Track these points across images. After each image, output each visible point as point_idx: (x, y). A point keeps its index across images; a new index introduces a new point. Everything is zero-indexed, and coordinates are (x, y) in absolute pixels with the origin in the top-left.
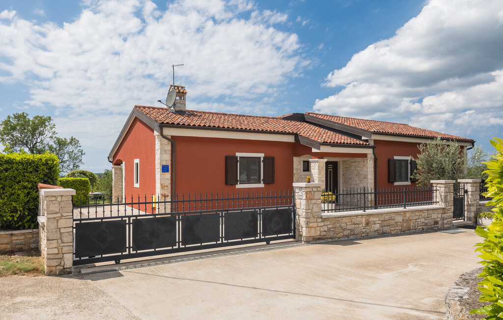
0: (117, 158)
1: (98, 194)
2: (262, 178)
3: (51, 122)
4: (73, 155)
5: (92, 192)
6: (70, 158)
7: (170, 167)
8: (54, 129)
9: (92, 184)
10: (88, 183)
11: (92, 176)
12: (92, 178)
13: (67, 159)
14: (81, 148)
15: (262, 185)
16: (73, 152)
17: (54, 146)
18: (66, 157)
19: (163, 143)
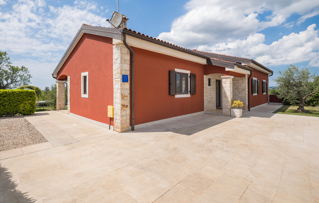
0: (62, 74)
1: (43, 103)
2: (189, 90)
3: (7, 55)
4: (24, 77)
5: (38, 101)
6: (21, 79)
7: (129, 77)
8: (9, 61)
9: (38, 95)
10: (35, 94)
11: (37, 90)
12: (38, 91)
13: (19, 80)
14: (29, 73)
15: (188, 95)
16: (23, 75)
17: (9, 71)
18: (19, 79)
19: (123, 52)
